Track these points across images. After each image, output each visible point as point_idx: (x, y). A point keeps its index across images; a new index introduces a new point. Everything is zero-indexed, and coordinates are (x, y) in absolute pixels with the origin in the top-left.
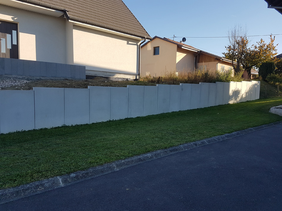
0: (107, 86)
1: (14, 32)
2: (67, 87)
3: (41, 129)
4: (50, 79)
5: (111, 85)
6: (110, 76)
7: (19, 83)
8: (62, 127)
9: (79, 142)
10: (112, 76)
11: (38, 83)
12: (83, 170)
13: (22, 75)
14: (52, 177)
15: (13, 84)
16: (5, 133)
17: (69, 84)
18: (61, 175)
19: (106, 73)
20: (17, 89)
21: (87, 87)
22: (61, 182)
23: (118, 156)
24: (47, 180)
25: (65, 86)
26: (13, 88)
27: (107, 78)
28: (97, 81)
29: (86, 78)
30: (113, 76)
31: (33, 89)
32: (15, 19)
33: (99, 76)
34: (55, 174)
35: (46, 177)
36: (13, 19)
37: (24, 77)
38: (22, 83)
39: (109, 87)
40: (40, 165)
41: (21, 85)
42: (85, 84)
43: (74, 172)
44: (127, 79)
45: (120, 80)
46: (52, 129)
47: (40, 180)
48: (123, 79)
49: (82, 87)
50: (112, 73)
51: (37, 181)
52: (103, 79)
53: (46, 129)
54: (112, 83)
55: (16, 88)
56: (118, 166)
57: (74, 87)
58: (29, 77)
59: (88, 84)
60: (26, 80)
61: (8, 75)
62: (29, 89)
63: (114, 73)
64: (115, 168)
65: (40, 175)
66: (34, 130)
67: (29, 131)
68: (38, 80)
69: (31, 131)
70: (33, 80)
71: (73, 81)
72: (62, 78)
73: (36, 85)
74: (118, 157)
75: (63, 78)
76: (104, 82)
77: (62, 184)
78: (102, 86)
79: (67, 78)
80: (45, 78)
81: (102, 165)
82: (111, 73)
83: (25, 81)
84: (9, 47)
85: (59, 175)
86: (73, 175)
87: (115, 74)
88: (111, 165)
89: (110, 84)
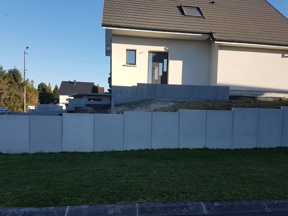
0: (254, 107)
1: (165, 60)
2: (209, 109)
3: (184, 149)
4: (194, 101)
5: (259, 107)
6: (258, 95)
7: (167, 106)
8: (203, 149)
9: (221, 169)
10: (260, 96)
11: (183, 105)
12: (227, 201)
13: (169, 99)
14: (196, 201)
15: (162, 106)
16: (155, 149)
17: (211, 105)
18: (204, 201)
19: (253, 92)
20: (166, 111)
21: (230, 109)
22: (204, 208)
23: (270, 194)
24: (191, 203)
25: (208, 108)
26: (162, 110)
27: (254, 98)
28: (242, 101)
29: (229, 99)
30: (262, 95)
31: (178, 111)
32: (167, 48)
33: (244, 96)
34: (199, 198)
35: (190, 199)
36: (165, 50)
37: (171, 99)
38: (169, 105)
39: (256, 108)
40: (184, 185)
41: (168, 107)
42: (229, 106)
43: (217, 201)
44: (280, 99)
45: (270, 100)
46: (194, 149)
47: (185, 201)
48: (275, 99)
49: (224, 109)
50: (260, 92)
51: (183, 202)
52: (249, 99)
53: (188, 149)
54: (260, 103)
55: (165, 109)
56: (269, 206)
57: (217, 109)
58: (175, 100)
59: (232, 106)
60: (172, 102)
61: (159, 98)
62: (175, 111)
63: (262, 92)
64: (266, 208)
65: (185, 196)
66: (178, 149)
67: (174, 149)
68: (183, 102)
69: (175, 149)
70: (179, 102)
71: (215, 103)
72: (204, 100)
73: (181, 107)
74: (270, 196)
75: (206, 100)
76: (250, 102)
77: (205, 212)
78: (247, 107)
79: (210, 100)
80: (189, 100)
81: (249, 200)
82: (258, 92)
83: (172, 104)
84: (161, 74)
85: (202, 201)
86: (216, 204)
87: (264, 93)
88: (261, 203)
89: (258, 105)
